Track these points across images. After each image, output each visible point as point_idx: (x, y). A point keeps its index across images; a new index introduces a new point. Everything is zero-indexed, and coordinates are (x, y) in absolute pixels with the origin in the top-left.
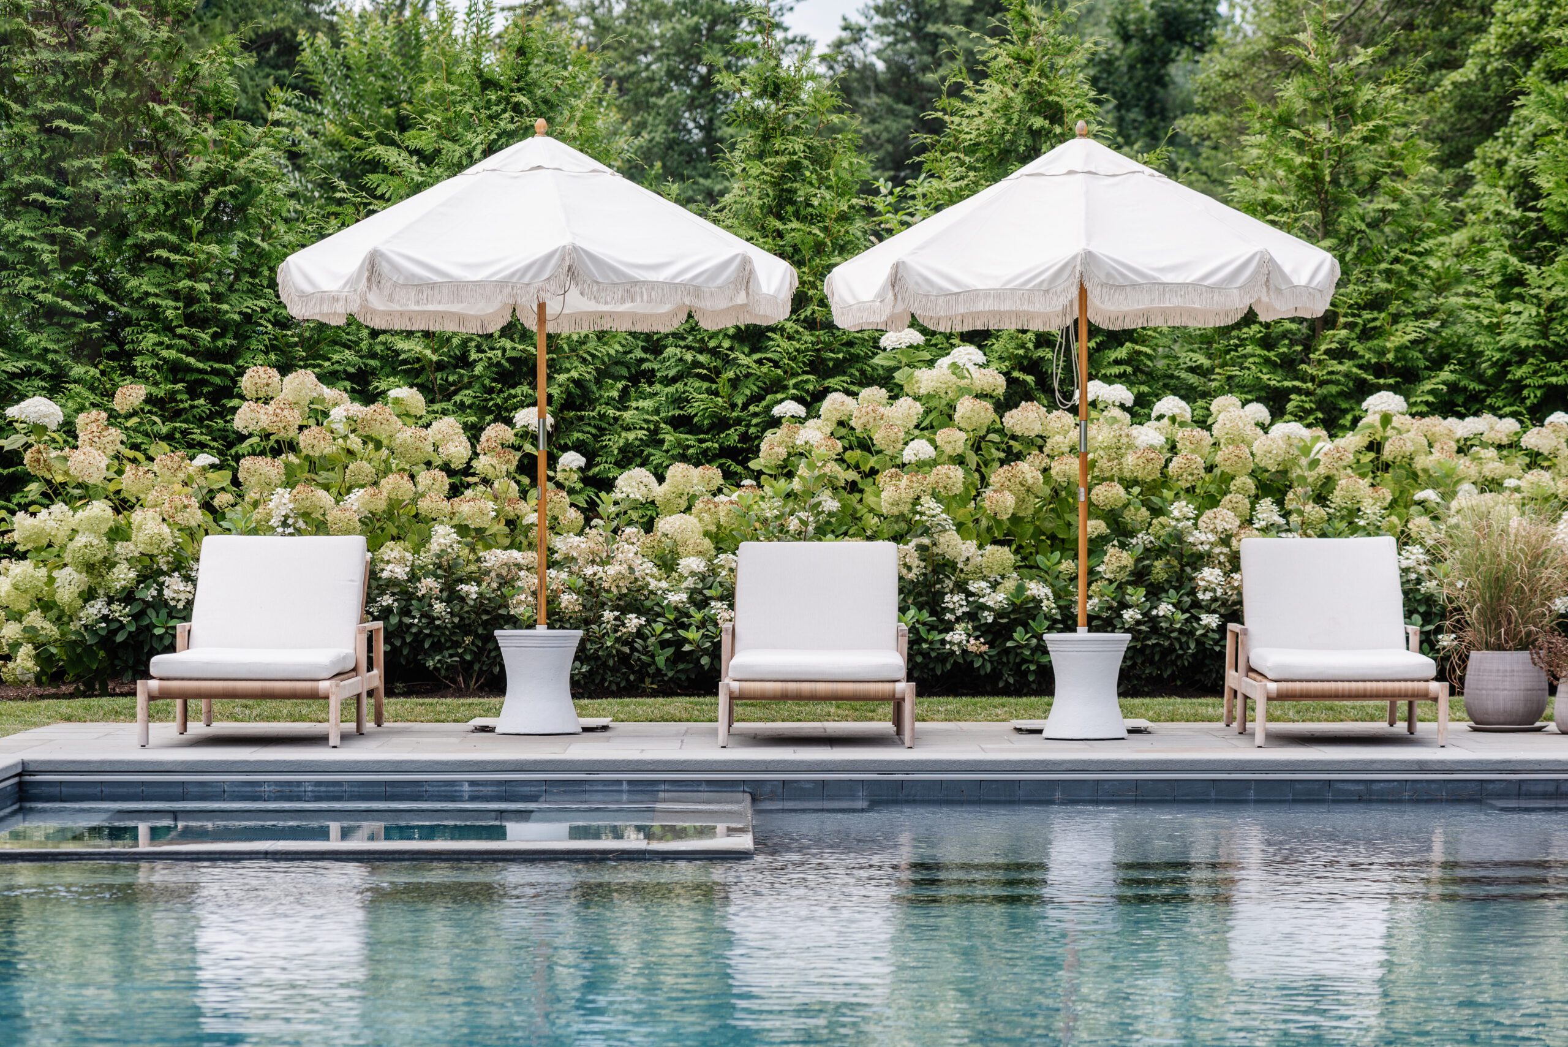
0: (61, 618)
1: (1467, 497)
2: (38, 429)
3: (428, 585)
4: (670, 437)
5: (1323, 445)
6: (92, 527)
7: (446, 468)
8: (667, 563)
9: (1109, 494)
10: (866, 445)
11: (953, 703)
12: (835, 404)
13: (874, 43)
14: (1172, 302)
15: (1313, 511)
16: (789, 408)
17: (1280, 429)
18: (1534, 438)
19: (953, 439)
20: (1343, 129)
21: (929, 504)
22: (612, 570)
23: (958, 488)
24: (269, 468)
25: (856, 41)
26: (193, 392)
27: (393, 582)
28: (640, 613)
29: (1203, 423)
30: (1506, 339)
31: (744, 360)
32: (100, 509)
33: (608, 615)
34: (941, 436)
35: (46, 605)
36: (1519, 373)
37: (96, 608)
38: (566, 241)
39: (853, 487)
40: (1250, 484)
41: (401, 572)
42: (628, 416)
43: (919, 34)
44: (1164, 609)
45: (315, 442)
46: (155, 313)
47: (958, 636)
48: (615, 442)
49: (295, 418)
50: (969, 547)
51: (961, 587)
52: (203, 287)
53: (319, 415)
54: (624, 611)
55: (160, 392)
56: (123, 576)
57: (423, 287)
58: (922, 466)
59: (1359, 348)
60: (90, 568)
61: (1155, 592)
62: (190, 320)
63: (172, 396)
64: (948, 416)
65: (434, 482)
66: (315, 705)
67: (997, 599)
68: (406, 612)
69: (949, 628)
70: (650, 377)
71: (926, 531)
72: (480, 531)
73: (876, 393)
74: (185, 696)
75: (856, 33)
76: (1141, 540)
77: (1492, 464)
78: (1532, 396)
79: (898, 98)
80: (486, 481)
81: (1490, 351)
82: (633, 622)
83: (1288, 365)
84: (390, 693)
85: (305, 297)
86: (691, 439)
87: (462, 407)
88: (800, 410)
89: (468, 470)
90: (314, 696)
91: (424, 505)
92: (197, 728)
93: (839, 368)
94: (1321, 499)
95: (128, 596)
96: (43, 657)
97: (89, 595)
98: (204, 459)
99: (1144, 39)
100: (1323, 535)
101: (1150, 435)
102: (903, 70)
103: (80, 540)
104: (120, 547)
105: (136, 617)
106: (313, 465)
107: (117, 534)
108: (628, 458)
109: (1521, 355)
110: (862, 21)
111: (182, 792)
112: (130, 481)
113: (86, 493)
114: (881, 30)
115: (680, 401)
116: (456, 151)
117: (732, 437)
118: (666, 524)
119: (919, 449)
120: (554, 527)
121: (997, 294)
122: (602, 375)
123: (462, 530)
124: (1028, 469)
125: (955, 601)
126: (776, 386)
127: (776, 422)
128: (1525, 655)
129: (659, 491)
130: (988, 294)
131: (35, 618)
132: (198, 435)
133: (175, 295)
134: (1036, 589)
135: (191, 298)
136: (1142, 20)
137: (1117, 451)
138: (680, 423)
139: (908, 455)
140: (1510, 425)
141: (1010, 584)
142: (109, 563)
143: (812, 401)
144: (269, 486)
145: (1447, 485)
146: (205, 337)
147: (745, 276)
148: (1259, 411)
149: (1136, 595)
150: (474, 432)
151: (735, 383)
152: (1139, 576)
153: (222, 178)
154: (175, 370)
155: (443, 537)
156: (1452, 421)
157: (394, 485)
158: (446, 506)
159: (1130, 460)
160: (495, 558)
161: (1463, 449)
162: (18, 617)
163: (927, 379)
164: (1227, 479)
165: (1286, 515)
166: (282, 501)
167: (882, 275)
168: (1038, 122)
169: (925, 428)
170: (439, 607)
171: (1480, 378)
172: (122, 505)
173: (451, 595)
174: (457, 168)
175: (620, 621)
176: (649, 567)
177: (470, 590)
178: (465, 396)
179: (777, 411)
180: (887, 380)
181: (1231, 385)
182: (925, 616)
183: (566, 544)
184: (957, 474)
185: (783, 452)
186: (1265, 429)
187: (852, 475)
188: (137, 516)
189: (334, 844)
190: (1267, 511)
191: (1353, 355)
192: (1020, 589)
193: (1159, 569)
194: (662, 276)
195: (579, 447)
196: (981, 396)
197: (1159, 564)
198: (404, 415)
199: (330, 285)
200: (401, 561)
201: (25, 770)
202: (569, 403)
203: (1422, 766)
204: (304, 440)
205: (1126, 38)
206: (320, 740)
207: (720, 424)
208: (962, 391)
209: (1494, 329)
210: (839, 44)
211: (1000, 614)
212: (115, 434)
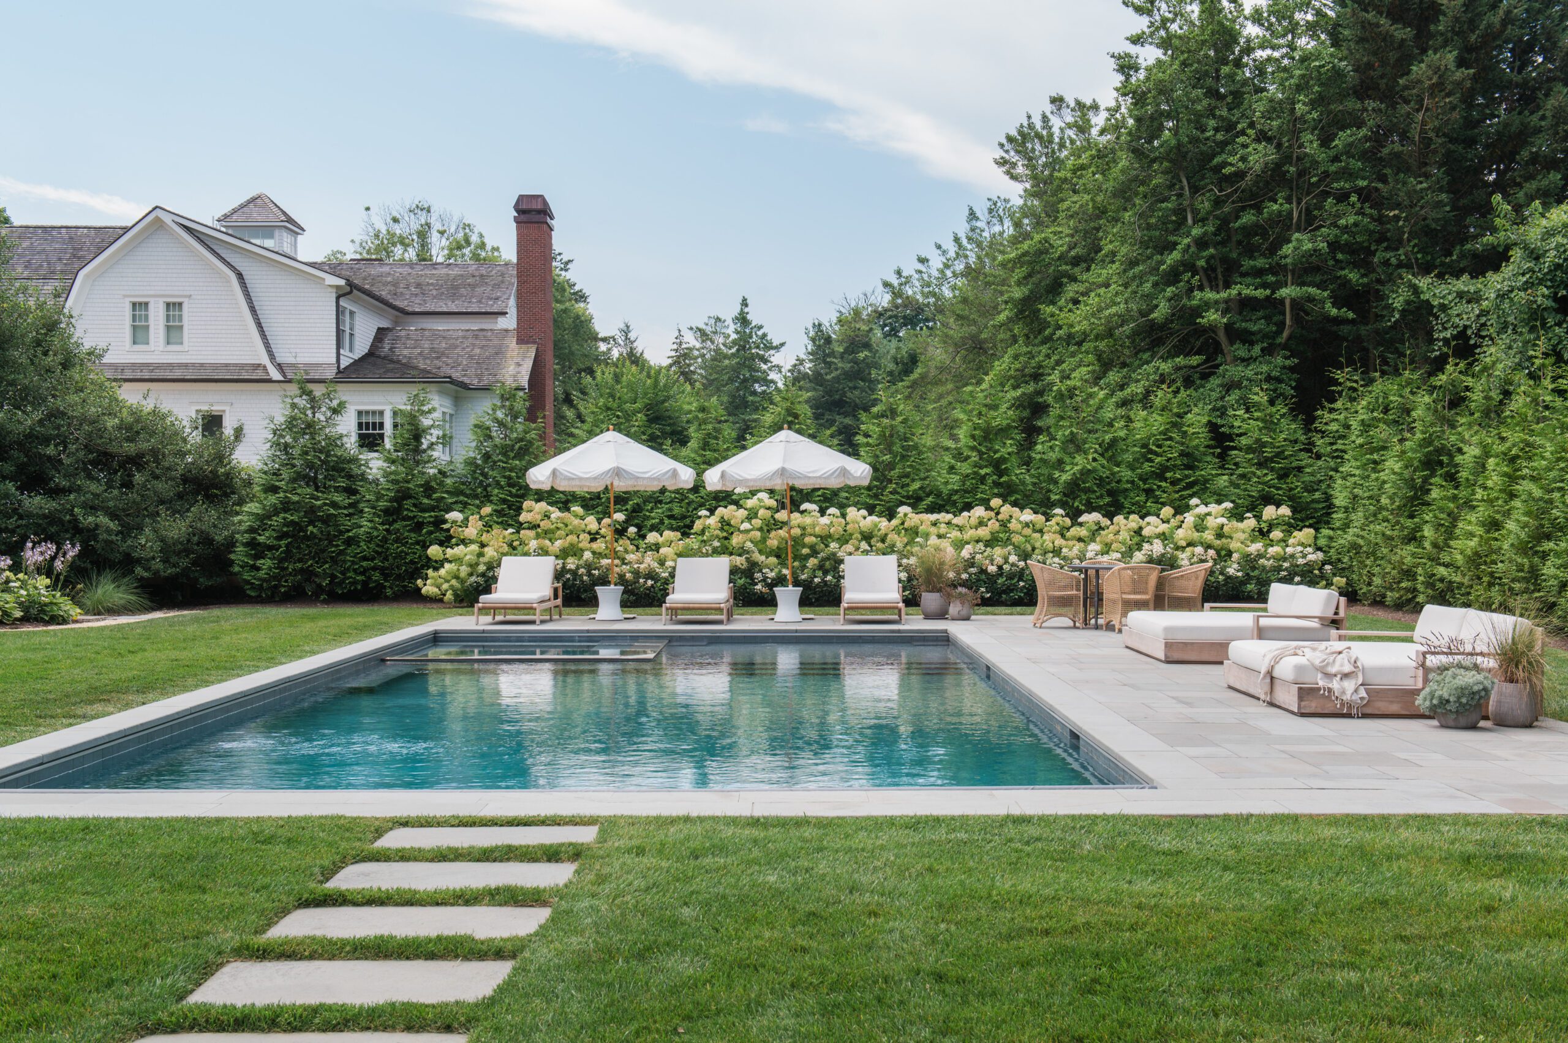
0: (462, 581)
1: (933, 540)
2: (454, 522)
3: (582, 571)
4: (666, 521)
5: (883, 523)
6: (471, 553)
7: (589, 533)
8: (662, 563)
9: (809, 540)
10: (729, 524)
11: (755, 609)
12: (720, 511)
13: (808, 365)
14: (811, 481)
15: (880, 545)
16: (703, 512)
17: (869, 519)
18: (956, 521)
19: (757, 522)
20: (893, 419)
21: (749, 544)
22: (642, 566)
23: (759, 538)
24: (531, 533)
25: (801, 364)
26: (510, 508)
27: (570, 570)
28: (652, 579)
29: (844, 516)
30: (950, 487)
31: (691, 496)
32: (474, 547)
33: (641, 581)
34: (753, 521)
35: (457, 577)
36: (955, 498)
37: (473, 579)
38: (615, 465)
39: (726, 538)
40: (859, 537)
41: (573, 567)
42: (652, 515)
43: (825, 362)
44: (829, 578)
45: (546, 525)
46: (498, 483)
47: (759, 587)
48: (649, 523)
49: (539, 517)
50: (763, 558)
51: (760, 571)
52: (513, 474)
53: (547, 516)
54: (647, 579)
55: (499, 508)
56: (482, 568)
57: (570, 479)
58: (747, 531)
59: (899, 490)
60: (471, 566)
61: (826, 572)
62: (510, 485)
63: (503, 509)
64: (756, 516)
65: (585, 537)
66: (532, 612)
67: (772, 575)
68: (574, 579)
69: (756, 584)
70: (661, 502)
71: (748, 553)
72: (600, 554)
73: (732, 507)
74: (495, 609)
75: (801, 362)
76: (822, 554)
77: (943, 529)
78: (960, 506)
79: (817, 384)
80: (604, 537)
81: (945, 491)
82: (650, 582)
83: (876, 496)
84: (564, 606)
85: (534, 482)
86: (673, 522)
87: (598, 512)
88: (708, 513)
89: (597, 533)
90: (531, 608)
91: (581, 545)
92: (499, 618)
93: (724, 499)
94: (883, 541)
95: (483, 575)
96: (456, 595)
97: (471, 575)
98: (511, 530)
99: (903, 364)
100: (884, 554)
101: (825, 520)
102: (820, 374)
103: (468, 557)
104: (481, 559)
105: (486, 582)
106: (546, 532)
107: (481, 555)
108: (653, 528)
109: (957, 492)
110: (804, 357)
111: (486, 639)
112: (485, 538)
113: (472, 542)
114: (810, 361)
115: (670, 510)
116: (598, 430)
117: (688, 521)
118: (663, 551)
119: (746, 526)
120: (626, 551)
121: (755, 480)
122: (644, 502)
123: (594, 553)
124: (782, 533)
125: (758, 575)
126: (702, 505)
127: (700, 517)
128: (938, 594)
129: (660, 540)
130: (751, 480)
131: (454, 582)
132: (510, 522)
133: (504, 477)
134: (785, 571)
135: (509, 478)
136: (902, 357)
137: (814, 526)
138: (671, 517)
139: (742, 528)
140: (950, 516)
141: (776, 570)
142: (477, 564)
143: (712, 511)
144: (530, 539)
145: (927, 536)
146: (514, 491)
147: (675, 473)
148: (864, 512)
149: (820, 573)
150: (599, 521)
151: (689, 504)
152: (821, 567)
153: (521, 440)
154: (504, 501)
155: (587, 555)
156: (929, 515)
157: (572, 538)
158: (588, 545)
159: (817, 529)
160: (605, 562)
161: (934, 524)
162: (448, 581)
163: (750, 503)
164: (851, 535)
165: (871, 546)
166: (533, 544)
167: (719, 475)
168: (790, 419)
169: (749, 519)
170: (585, 578)
171: (943, 500)
172: (483, 545)
173: (590, 574)
174: (597, 435)
175: (645, 582)
176: (656, 565)
177: (596, 572)
178: (600, 509)
179: (700, 514)
180: (736, 503)
181: (855, 504)
182: (748, 580)
183: (631, 557)
184: (758, 534)
185: (701, 527)
186: (865, 518)
187: (725, 534)
188: (486, 549)
189: (538, 656)
190: (864, 545)
191: (898, 493)
192: (780, 571)
193: (827, 564)
194: (647, 476)
195: (636, 526)
196: (769, 508)
197: (827, 563)
198: (576, 516)
199: (542, 479)
200: (573, 563)
201: (436, 633)
202: (634, 511)
203: (899, 631)
204: (542, 524)
205: (897, 364)
206: (533, 622)
207: (684, 517)
208: (761, 507)
209: (946, 483)
210: (795, 365)
211: (773, 579)
212: (480, 523)
